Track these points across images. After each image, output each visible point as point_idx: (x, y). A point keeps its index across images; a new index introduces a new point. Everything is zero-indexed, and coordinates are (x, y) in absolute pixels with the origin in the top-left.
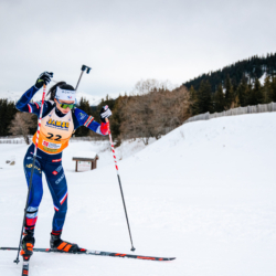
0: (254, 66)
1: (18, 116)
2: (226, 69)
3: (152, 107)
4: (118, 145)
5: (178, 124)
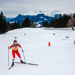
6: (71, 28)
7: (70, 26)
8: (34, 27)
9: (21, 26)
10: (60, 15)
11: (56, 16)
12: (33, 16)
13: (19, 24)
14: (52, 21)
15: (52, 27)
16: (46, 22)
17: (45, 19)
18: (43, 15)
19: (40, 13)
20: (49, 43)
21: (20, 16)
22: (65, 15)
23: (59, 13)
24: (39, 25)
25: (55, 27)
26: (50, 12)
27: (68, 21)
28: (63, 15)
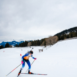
0: (66, 31)
1: (28, 43)
2: (61, 32)
3: (51, 40)
4: (46, 47)
5: (56, 43)
6: (29, 47)
7: (29, 46)
8: (11, 47)
9: (4, 47)
10: (23, 41)
11: (21, 42)
12: (10, 42)
13: (3, 46)
14: (20, 44)
15: (20, 47)
16: (17, 44)
17: (16, 43)
18: (15, 41)
19: (13, 41)
20: (21, 54)
21: (3, 42)
22: (26, 41)
23: (23, 40)
24: (13, 46)
25: (21, 47)
26: (18, 40)
27: (27, 44)
28: (24, 41)
